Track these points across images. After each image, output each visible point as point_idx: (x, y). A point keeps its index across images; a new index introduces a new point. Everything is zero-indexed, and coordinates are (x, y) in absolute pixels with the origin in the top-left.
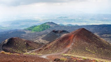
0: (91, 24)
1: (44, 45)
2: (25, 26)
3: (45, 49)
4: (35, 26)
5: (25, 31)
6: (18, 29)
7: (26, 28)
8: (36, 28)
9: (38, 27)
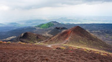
0: (84, 23)
1: (49, 38)
3: (50, 41)
4: (43, 24)
5: (36, 28)
6: (31, 26)
7: (36, 25)
8: (43, 25)
9: (45, 25)
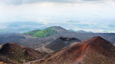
1: (47, 56)
2: (25, 29)
3: (48, 61)
4: (38, 30)
5: (25, 36)
6: (16, 32)
7: (26, 32)
8: (38, 33)
9: (41, 32)
